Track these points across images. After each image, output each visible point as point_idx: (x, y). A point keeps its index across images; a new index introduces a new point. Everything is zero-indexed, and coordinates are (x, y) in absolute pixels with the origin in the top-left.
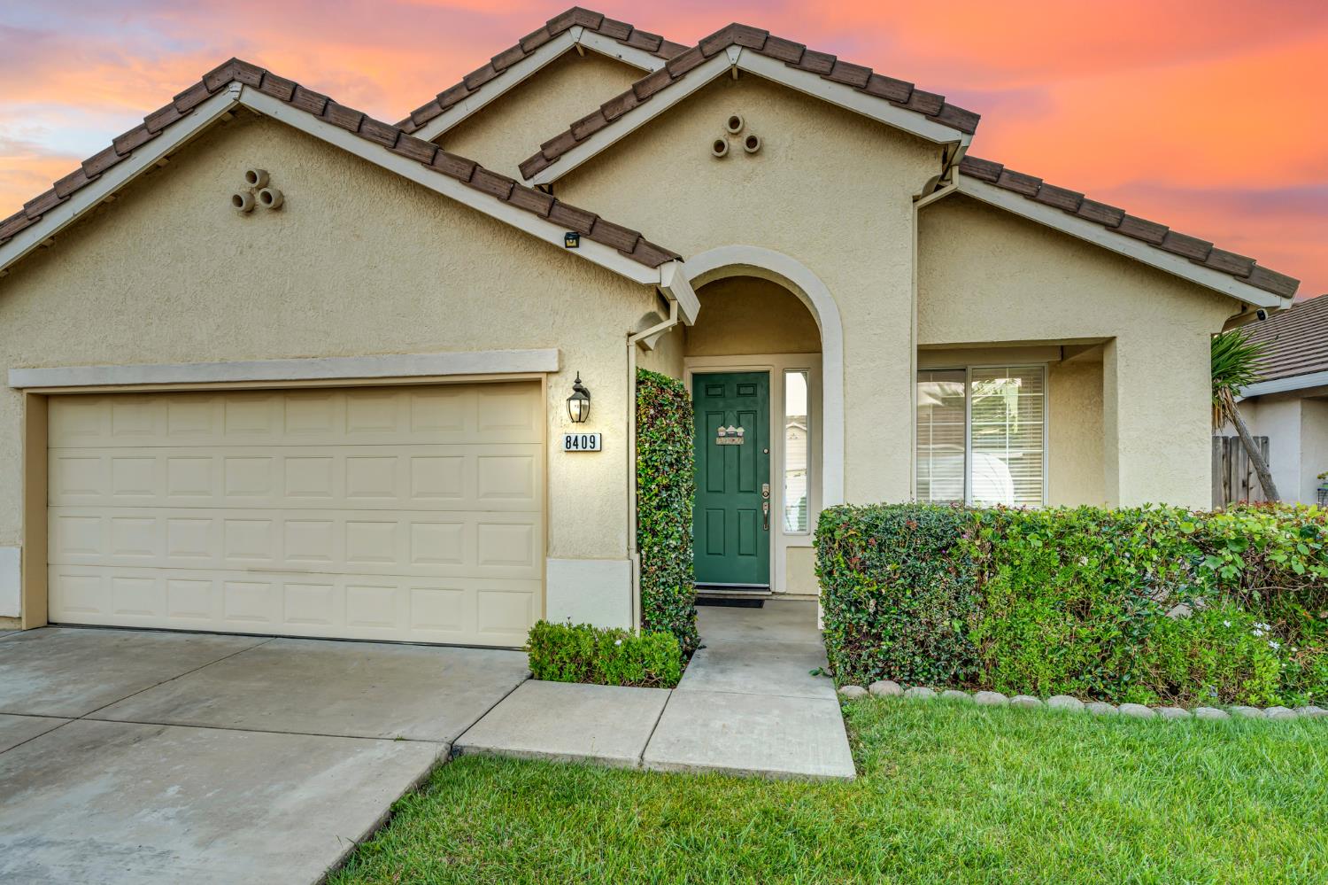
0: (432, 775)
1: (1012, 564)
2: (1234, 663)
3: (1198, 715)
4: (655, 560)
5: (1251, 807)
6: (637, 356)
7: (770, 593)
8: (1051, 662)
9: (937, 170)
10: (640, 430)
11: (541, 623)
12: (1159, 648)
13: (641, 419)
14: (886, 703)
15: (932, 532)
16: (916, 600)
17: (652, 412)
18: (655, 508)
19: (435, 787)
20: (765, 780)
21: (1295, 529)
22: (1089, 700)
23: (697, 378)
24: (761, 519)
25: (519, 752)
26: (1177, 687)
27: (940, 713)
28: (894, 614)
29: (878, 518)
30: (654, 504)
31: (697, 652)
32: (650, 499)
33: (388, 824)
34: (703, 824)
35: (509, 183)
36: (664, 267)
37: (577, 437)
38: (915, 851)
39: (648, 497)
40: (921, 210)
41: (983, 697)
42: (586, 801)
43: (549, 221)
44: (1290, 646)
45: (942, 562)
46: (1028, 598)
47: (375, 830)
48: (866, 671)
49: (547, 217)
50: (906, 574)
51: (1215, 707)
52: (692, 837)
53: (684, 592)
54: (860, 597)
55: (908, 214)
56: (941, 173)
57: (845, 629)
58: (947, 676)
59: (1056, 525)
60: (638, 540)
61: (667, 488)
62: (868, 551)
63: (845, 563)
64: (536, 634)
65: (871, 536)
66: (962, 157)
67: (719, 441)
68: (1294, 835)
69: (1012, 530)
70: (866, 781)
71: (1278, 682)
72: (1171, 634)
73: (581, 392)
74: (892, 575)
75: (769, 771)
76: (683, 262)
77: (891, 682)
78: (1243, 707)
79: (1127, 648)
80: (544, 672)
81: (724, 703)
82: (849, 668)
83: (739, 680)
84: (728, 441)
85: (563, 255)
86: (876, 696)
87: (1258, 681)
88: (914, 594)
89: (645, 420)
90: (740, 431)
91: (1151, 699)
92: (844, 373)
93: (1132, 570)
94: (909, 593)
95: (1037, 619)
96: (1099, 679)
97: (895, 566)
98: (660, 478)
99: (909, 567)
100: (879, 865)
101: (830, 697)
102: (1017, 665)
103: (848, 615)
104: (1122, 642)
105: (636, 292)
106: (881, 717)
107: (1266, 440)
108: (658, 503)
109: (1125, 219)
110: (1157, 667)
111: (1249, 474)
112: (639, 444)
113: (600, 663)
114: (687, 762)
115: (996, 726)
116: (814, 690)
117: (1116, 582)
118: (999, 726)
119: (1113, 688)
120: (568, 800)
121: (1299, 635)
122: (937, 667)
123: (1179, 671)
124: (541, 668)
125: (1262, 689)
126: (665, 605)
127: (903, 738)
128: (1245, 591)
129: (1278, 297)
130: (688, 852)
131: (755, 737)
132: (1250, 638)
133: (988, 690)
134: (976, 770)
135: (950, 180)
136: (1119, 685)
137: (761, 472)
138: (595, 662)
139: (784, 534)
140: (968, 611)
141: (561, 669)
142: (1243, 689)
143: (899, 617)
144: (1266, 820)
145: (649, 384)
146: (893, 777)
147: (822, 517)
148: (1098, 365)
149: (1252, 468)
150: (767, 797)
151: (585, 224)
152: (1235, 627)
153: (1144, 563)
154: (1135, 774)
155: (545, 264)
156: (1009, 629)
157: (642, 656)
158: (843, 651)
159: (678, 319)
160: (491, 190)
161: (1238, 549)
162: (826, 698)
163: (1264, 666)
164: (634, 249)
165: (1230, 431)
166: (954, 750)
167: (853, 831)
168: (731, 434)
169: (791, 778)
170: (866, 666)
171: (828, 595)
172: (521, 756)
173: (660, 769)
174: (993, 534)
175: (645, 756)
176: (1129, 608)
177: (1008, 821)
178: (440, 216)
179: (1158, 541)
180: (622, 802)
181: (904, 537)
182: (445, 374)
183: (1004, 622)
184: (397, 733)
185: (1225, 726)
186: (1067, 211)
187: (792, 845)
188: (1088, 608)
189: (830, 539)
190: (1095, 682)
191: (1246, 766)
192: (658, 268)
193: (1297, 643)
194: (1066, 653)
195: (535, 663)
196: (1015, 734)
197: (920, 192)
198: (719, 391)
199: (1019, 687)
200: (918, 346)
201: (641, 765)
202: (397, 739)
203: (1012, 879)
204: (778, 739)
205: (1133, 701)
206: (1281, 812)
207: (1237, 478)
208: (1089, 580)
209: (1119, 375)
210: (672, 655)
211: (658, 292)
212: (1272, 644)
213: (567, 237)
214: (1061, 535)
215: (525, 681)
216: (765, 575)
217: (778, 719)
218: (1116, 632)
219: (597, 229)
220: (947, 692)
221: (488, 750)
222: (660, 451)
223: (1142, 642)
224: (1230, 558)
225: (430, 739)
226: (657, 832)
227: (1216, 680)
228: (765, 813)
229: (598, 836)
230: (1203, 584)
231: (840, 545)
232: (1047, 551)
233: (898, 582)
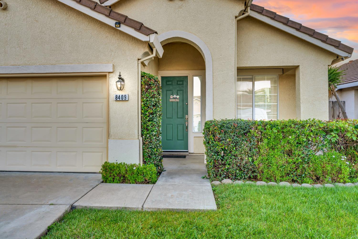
0: (64, 216)
1: (268, 138)
2: (336, 169)
3: (325, 186)
4: (148, 139)
5: (341, 212)
6: (141, 68)
7: (188, 153)
8: (280, 171)
9: (243, 8)
10: (142, 93)
11: (106, 162)
12: (313, 165)
13: (143, 89)
14: (227, 186)
15: (242, 127)
16: (237, 151)
17: (147, 87)
18: (148, 121)
19: (65, 220)
20: (186, 212)
21: (353, 126)
22: (292, 183)
23: (163, 78)
24: (185, 128)
25: (97, 207)
26: (319, 178)
27: (244, 188)
28: (230, 156)
29: (224, 123)
30: (147, 119)
31: (163, 172)
32: (146, 118)
33: (46, 234)
34: (164, 227)
35: (95, 3)
36: (151, 35)
37: (119, 96)
38: (236, 231)
39: (145, 117)
40: (238, 21)
41: (259, 183)
42: (122, 221)
43: (110, 18)
44: (352, 164)
45: (245, 138)
46: (273, 150)
47: (41, 236)
48: (220, 176)
49: (109, 16)
50: (233, 142)
51: (330, 184)
52: (160, 231)
53: (158, 151)
54: (218, 150)
55: (233, 22)
56: (244, 9)
57: (213, 162)
58: (247, 177)
59: (281, 125)
60: (142, 132)
61: (152, 114)
62: (221, 134)
63: (213, 139)
64: (104, 167)
65: (222, 129)
66: (250, 4)
67: (171, 100)
68: (354, 220)
69: (267, 127)
70: (220, 210)
71: (349, 175)
72: (317, 160)
73: (121, 79)
74: (229, 143)
75: (187, 209)
76: (158, 34)
77: (229, 179)
78: (339, 183)
79: (304, 165)
80: (107, 180)
81: (172, 188)
82: (215, 175)
83: (177, 181)
84: (174, 100)
85: (115, 30)
86: (224, 184)
87: (343, 175)
88: (236, 149)
89: (144, 90)
90: (178, 97)
91: (311, 182)
92: (213, 75)
93: (305, 140)
94: (234, 149)
95: (276, 156)
96: (295, 176)
97: (230, 139)
98: (149, 110)
99: (235, 140)
100: (225, 236)
101: (208, 185)
102: (269, 172)
103: (214, 157)
104: (302, 163)
105: (141, 44)
106: (225, 190)
107: (344, 102)
108: (149, 119)
109: (302, 27)
110: (313, 171)
111: (340, 113)
112: (142, 98)
113: (128, 176)
114: (159, 207)
115: (263, 192)
116: (203, 183)
117: (300, 143)
118: (264, 191)
119: (299, 179)
120: (116, 222)
121: (355, 160)
122: (244, 174)
123: (319, 172)
124: (106, 179)
125: (344, 178)
126: (151, 155)
127: (233, 196)
128: (339, 146)
129: (347, 54)
130: (159, 236)
131: (183, 198)
132: (341, 161)
133: (260, 181)
134: (256, 205)
135: (247, 12)
136: (301, 177)
137: (185, 111)
138: (126, 176)
139: (193, 133)
140: (254, 154)
141: (114, 179)
142: (339, 178)
143: (231, 157)
144: (346, 216)
145: (146, 77)
146: (229, 209)
147: (206, 123)
148: (294, 76)
149: (340, 111)
150: (187, 217)
151: (123, 19)
152: (336, 158)
153: (308, 137)
154: (306, 204)
155: (108, 33)
156: (267, 160)
157: (143, 173)
158: (213, 169)
159: (156, 55)
160: (88, 5)
161: (337, 132)
162: (207, 185)
163: (345, 170)
164: (140, 29)
165: (334, 99)
166: (249, 199)
167: (216, 226)
168: (175, 98)
169: (195, 211)
170: (221, 174)
171: (208, 151)
172: (98, 208)
173: (149, 210)
174: (261, 128)
175: (144, 206)
176: (304, 152)
177: (266, 220)
178: (69, 15)
179: (313, 130)
180: (135, 221)
181: (233, 129)
182: (70, 72)
183: (265, 158)
184: (50, 203)
185: (333, 189)
186: (284, 24)
187: (195, 231)
188: (291, 152)
189: (208, 131)
190: (294, 177)
191: (340, 200)
192: (149, 35)
193: (354, 163)
194: (285, 167)
195: (104, 177)
196: (269, 194)
197: (238, 15)
198: (170, 83)
199: (270, 180)
200: (237, 67)
201: (142, 209)
202: (50, 205)
203: (268, 238)
204: (191, 199)
205: (305, 182)
206: (350, 213)
207: (336, 114)
208: (292, 143)
209: (300, 78)
210: (154, 172)
211: (149, 44)
212: (347, 163)
213: (116, 24)
214: (283, 128)
215: (100, 183)
216: (186, 147)
217: (191, 193)
218: (300, 160)
219: (127, 21)
220: (247, 182)
221: (86, 207)
222: (149, 101)
223: (308, 163)
224: (334, 135)
225: (63, 204)
226: (148, 230)
227: (331, 175)
228: (186, 222)
229: (126, 233)
230: (326, 144)
231: (212, 133)
232: (279, 134)
233: (231, 145)
